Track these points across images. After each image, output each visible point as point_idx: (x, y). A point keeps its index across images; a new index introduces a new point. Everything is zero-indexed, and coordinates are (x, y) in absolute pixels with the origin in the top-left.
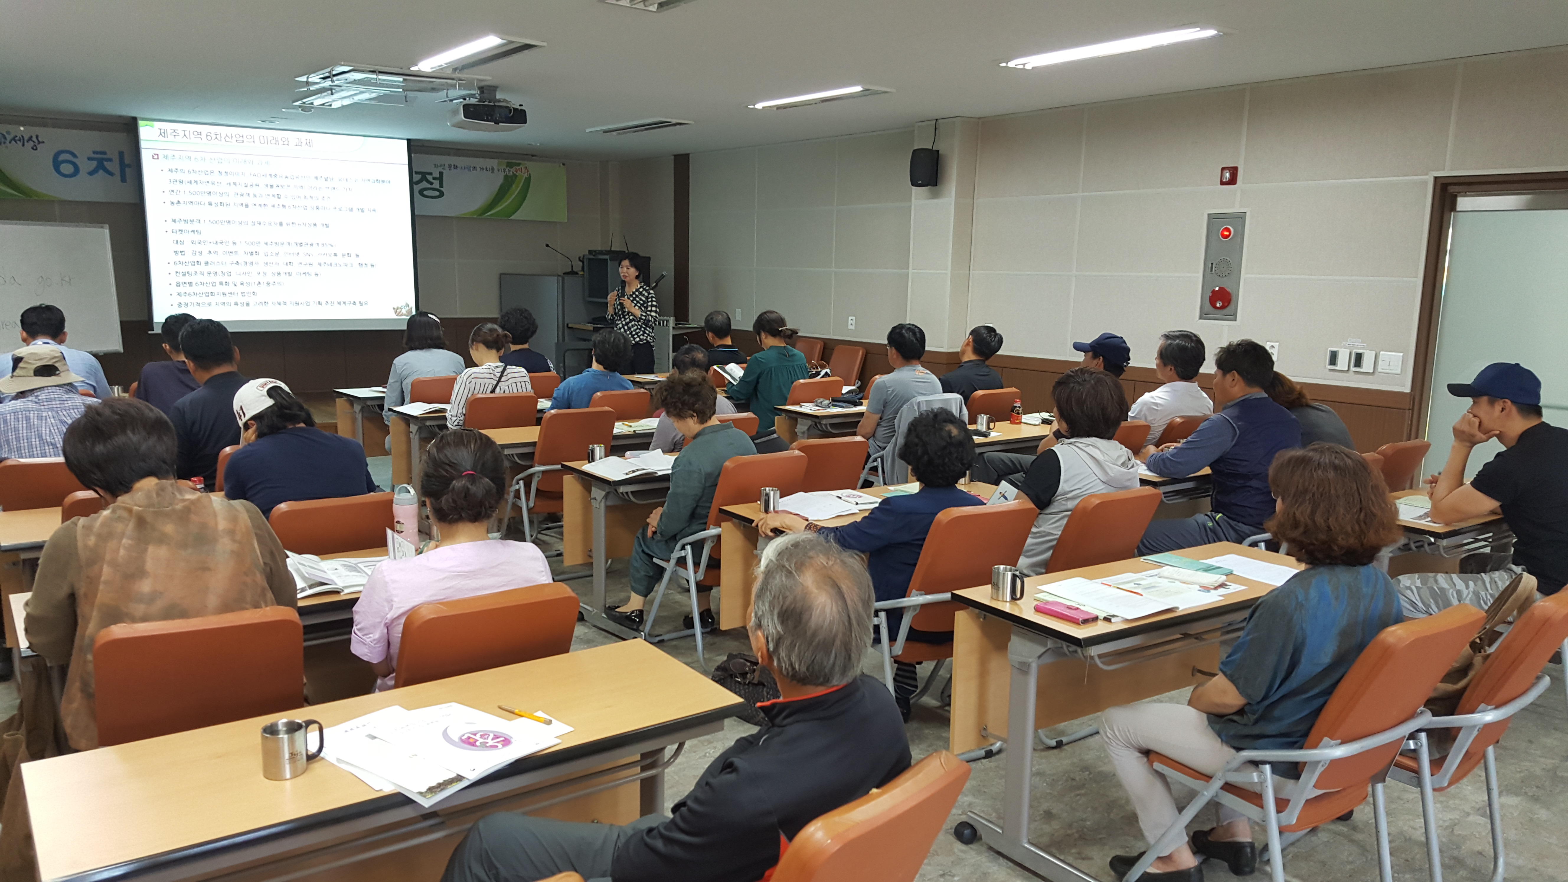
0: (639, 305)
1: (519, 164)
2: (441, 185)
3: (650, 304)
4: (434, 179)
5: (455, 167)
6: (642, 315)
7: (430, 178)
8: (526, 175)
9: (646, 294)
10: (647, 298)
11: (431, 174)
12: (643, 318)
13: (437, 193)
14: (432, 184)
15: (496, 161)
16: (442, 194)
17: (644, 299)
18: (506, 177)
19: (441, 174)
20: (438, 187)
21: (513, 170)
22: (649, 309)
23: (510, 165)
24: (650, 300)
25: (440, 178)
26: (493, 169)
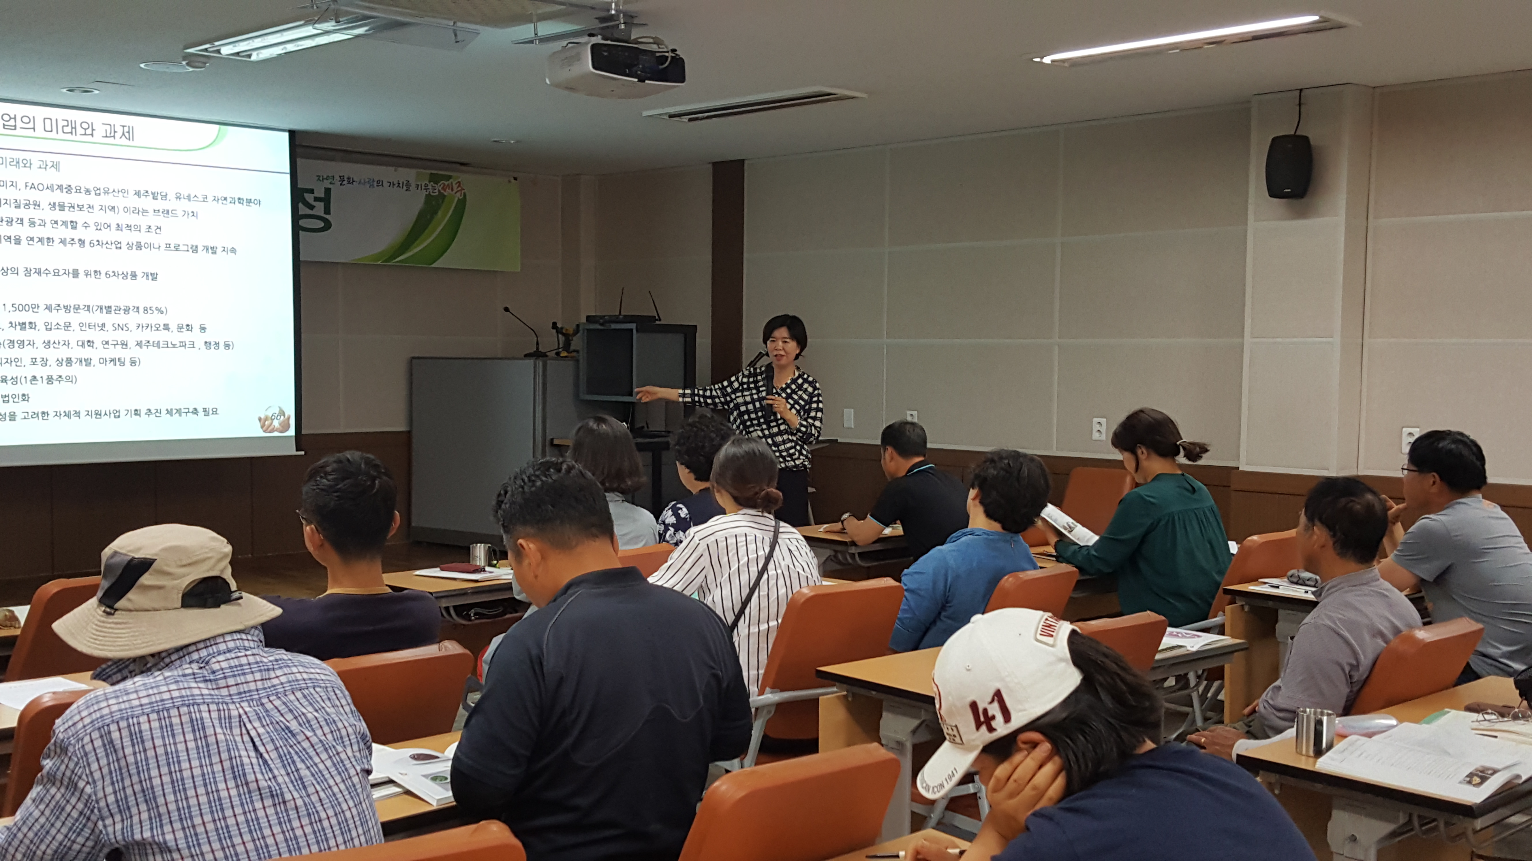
0: (797, 406)
1: (450, 177)
2: (327, 211)
3: (814, 406)
4: (316, 199)
5: (350, 181)
6: (802, 425)
7: (309, 198)
8: (459, 196)
9: (810, 389)
10: (811, 396)
11: (312, 191)
12: (803, 429)
13: (321, 224)
14: (312, 207)
15: (413, 172)
16: (328, 226)
17: (806, 397)
18: (428, 197)
19: (328, 191)
20: (322, 214)
21: (439, 187)
22: (813, 414)
23: (435, 179)
24: (815, 399)
25: (326, 200)
26: (408, 185)
